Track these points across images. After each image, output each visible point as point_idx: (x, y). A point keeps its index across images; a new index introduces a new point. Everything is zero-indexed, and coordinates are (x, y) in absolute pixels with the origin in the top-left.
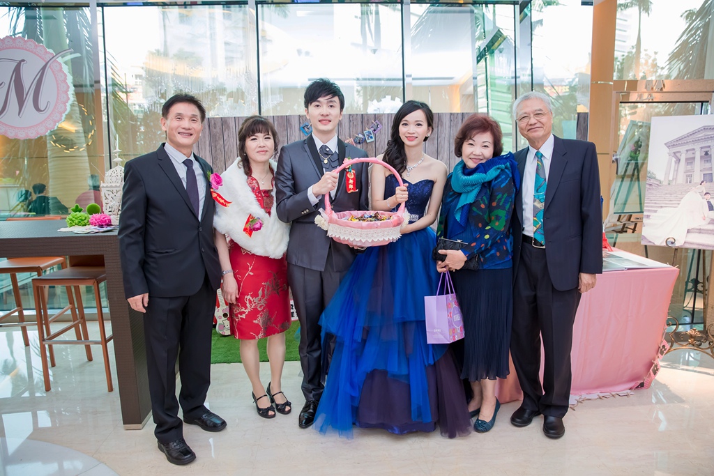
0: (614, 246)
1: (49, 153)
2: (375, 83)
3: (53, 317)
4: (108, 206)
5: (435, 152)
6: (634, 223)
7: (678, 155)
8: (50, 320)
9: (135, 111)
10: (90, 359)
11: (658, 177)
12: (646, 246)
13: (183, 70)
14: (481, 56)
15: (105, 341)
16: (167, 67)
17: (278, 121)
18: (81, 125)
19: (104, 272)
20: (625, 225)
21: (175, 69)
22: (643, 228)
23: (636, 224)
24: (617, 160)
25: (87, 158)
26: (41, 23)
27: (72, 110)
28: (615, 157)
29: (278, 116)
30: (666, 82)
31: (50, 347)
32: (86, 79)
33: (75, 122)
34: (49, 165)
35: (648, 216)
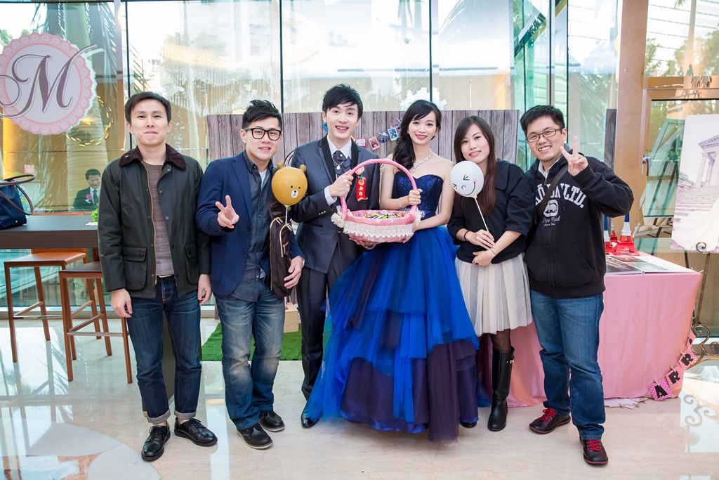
1: (68, 148)
3: (74, 313)
7: (712, 155)
8: (72, 315)
10: (110, 354)
11: (690, 179)
13: (206, 60)
14: (517, 49)
16: (188, 57)
17: (300, 118)
20: (660, 229)
21: (197, 61)
22: (674, 232)
24: (647, 160)
25: (106, 153)
26: (62, 14)
28: (645, 158)
29: (300, 114)
30: (713, 77)
31: (72, 337)
32: (107, 71)
33: (95, 116)
34: (68, 160)
35: (678, 220)
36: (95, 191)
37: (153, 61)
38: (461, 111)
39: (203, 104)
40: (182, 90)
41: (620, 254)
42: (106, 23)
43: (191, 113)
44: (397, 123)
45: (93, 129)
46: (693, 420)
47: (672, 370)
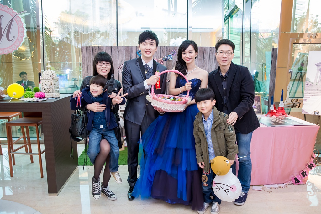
0: (289, 114)
1: (13, 61)
2: (173, 30)
3: (15, 141)
4: (44, 88)
5: (202, 66)
6: (299, 103)
8: (13, 142)
9: (54, 40)
10: (32, 162)
11: (311, 81)
12: (305, 115)
13: (79, 21)
14: (226, 18)
15: (40, 153)
16: (71, 20)
17: (126, 49)
18: (29, 48)
19: (42, 120)
20: (294, 104)
21: (76, 21)
22: (303, 106)
23: (300, 104)
24: (291, 72)
25: (32, 64)
27: (25, 40)
28: (290, 71)
29: (126, 47)
30: (318, 33)
31: (13, 155)
32: (32, 25)
33: (26, 46)
34: (13, 67)
35: (305, 100)
36: (25, 82)
37: (55, 23)
38: (202, 47)
39: (78, 42)
40: (68, 36)
41: (278, 116)
42: (32, 2)
43: (73, 46)
44: (172, 52)
45: (26, 52)
46: (311, 193)
47: (303, 170)
